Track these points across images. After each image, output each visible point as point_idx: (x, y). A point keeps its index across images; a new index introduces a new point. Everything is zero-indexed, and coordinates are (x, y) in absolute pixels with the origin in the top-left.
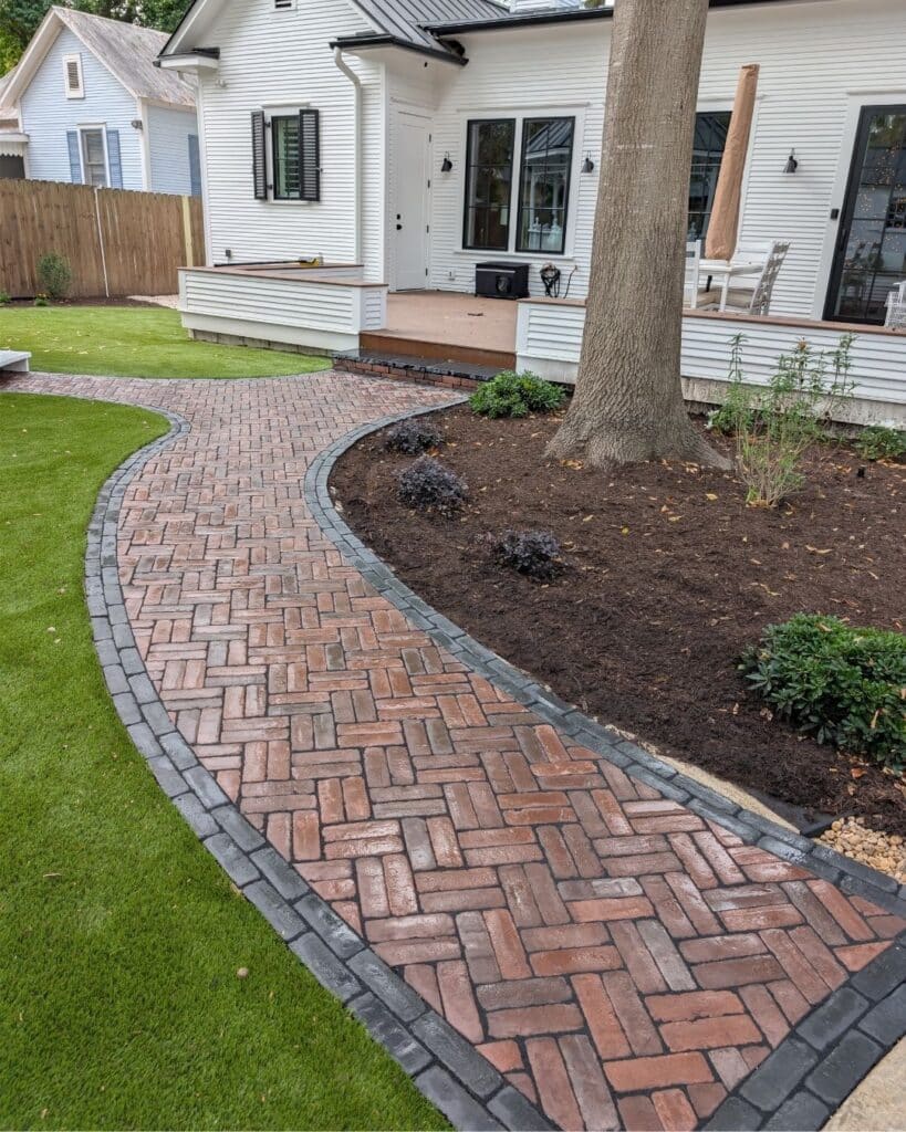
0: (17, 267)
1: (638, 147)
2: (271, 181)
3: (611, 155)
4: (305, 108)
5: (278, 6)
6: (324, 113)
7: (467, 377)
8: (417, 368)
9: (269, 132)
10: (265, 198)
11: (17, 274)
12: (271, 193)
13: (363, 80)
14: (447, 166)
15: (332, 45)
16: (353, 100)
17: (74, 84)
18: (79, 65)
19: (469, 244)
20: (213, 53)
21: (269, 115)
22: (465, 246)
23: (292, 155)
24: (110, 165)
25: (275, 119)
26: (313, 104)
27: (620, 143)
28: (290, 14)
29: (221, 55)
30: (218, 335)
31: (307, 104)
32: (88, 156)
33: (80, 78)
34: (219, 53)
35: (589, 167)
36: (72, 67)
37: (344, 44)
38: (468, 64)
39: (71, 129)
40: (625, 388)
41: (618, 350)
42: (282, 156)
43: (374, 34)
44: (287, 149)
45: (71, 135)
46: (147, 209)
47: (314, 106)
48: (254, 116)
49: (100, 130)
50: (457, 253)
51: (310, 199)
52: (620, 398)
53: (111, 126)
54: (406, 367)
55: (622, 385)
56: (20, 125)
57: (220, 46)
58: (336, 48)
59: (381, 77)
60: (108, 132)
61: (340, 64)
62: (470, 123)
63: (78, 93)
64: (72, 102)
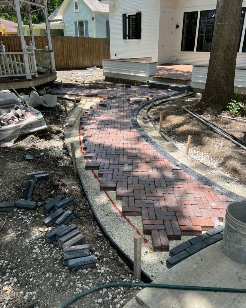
0: (63, 60)
1: (224, 23)
2: (128, 34)
3: (216, 26)
4: (137, 12)
6: (142, 13)
9: (127, 20)
10: (126, 39)
11: (63, 62)
14: (177, 27)
17: (76, 8)
18: (78, 2)
19: (183, 50)
22: (181, 50)
23: (133, 26)
24: (85, 31)
25: (129, 16)
26: (139, 11)
27: (219, 23)
30: (112, 78)
32: (80, 29)
33: (78, 7)
36: (76, 3)
39: (75, 21)
40: (217, 91)
41: (216, 80)
42: (131, 26)
44: (132, 25)
45: (76, 22)
46: (96, 43)
48: (123, 15)
49: (83, 21)
50: (179, 52)
51: (138, 39)
52: (216, 93)
53: (86, 20)
55: (217, 90)
56: (63, 20)
60: (85, 21)
62: (185, 13)
63: (78, 11)
64: (76, 13)
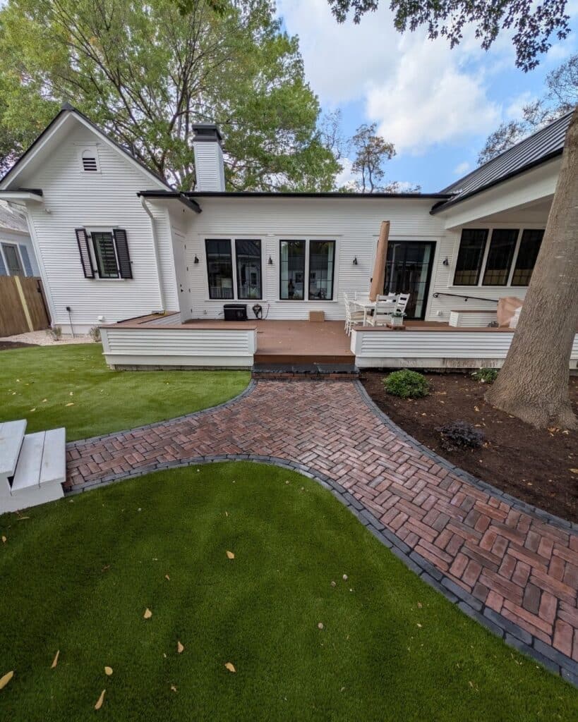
2: (96, 268)
4: (115, 228)
5: (85, 170)
6: (129, 232)
7: (345, 373)
8: (312, 372)
9: (90, 240)
10: (93, 277)
12: (97, 275)
13: (155, 215)
14: (197, 261)
15: (139, 195)
16: (150, 226)
19: (213, 297)
20: (38, 192)
21: (89, 231)
22: (211, 298)
23: (109, 254)
25: (94, 234)
28: (95, 175)
29: (44, 194)
30: (137, 366)
31: (117, 226)
34: (42, 192)
35: (271, 262)
37: (146, 194)
38: (202, 213)
42: (100, 254)
43: (164, 191)
44: (104, 250)
47: (122, 227)
48: (77, 231)
50: (206, 301)
51: (126, 278)
54: (305, 372)
57: (42, 189)
58: (142, 197)
59: (167, 215)
61: (144, 206)
